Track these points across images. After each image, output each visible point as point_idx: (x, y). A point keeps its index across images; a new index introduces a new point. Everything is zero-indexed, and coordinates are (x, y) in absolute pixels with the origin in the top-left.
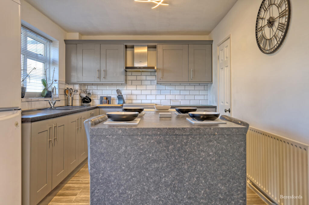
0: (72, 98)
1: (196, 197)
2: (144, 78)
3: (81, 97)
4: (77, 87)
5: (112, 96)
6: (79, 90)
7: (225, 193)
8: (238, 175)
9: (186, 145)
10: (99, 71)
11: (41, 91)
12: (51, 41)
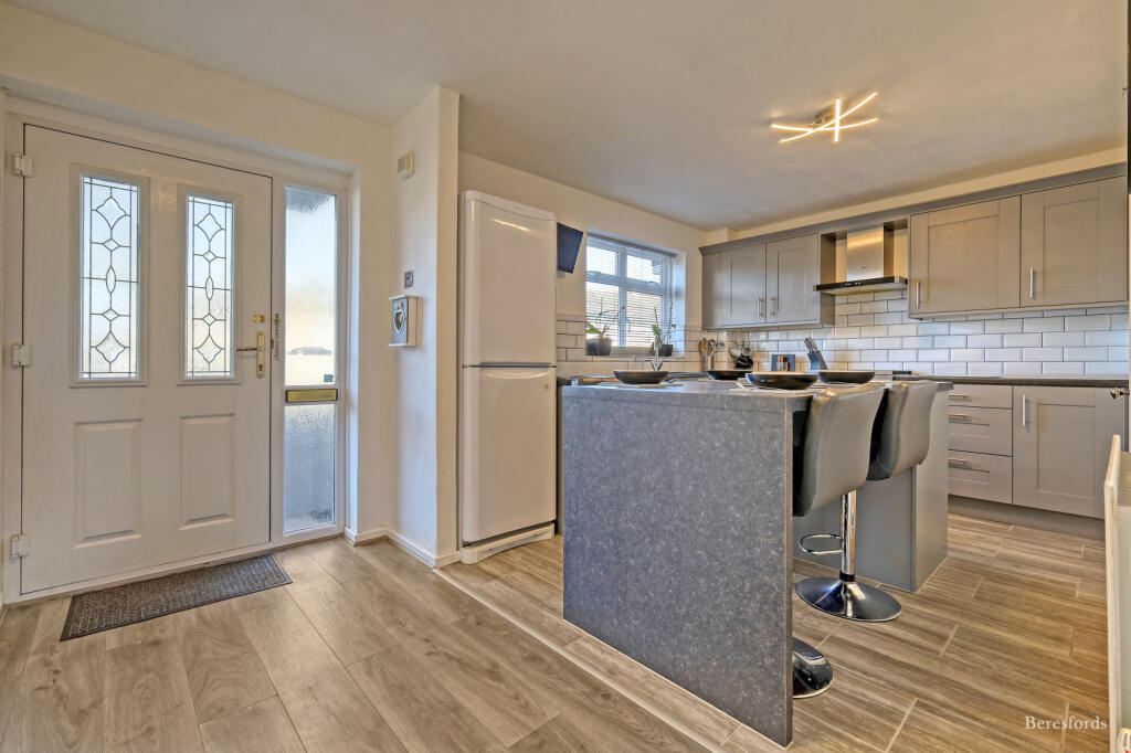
0: (713, 358)
1: (691, 520)
2: (882, 306)
3: (733, 356)
4: (723, 337)
5: (798, 354)
6: (725, 343)
7: (743, 527)
8: (768, 497)
9: (677, 424)
10: (763, 301)
11: (649, 345)
12: (672, 255)
